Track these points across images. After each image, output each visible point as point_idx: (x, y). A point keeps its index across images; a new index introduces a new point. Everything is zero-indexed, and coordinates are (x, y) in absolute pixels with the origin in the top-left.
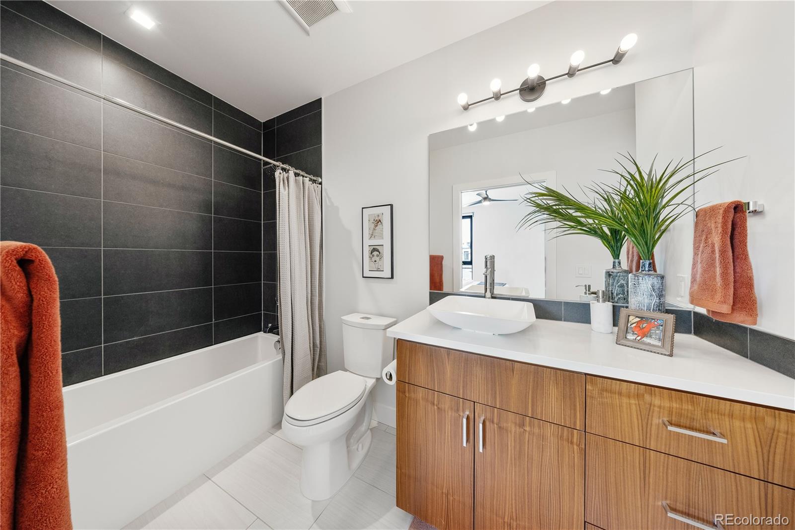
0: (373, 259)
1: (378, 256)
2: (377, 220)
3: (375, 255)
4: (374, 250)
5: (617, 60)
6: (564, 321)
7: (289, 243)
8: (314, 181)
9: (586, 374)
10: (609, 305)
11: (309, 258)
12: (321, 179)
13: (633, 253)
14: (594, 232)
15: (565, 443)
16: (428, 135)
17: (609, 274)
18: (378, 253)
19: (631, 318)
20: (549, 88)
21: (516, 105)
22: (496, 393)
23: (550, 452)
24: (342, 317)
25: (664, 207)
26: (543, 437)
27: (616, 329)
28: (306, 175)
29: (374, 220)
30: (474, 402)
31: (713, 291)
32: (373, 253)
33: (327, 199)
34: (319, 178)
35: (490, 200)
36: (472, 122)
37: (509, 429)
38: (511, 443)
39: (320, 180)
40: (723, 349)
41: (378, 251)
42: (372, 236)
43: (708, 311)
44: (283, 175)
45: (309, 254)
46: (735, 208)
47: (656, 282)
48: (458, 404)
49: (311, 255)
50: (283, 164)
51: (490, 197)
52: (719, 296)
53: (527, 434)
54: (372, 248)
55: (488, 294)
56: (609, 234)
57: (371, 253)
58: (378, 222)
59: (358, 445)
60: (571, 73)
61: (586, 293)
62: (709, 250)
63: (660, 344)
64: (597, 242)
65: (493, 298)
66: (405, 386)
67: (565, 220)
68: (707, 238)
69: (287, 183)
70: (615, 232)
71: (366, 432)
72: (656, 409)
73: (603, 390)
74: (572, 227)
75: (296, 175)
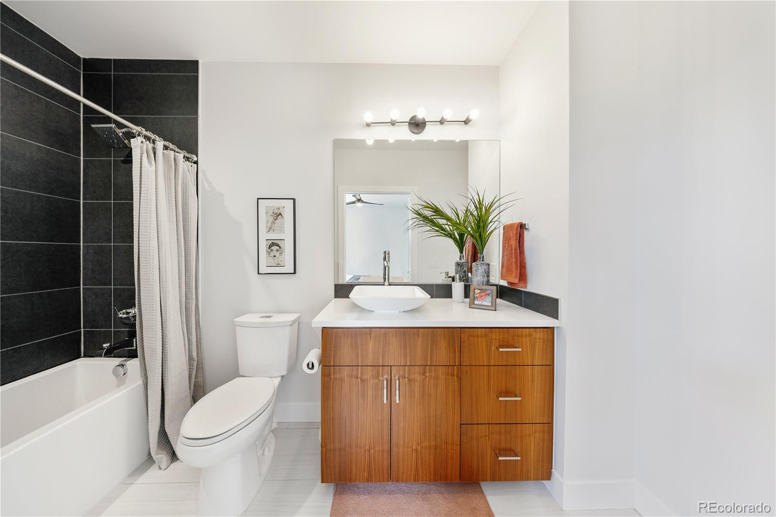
0: (272, 254)
1: (277, 251)
2: (277, 213)
3: (274, 250)
4: (273, 244)
5: (466, 122)
6: (436, 298)
7: (156, 234)
8: (187, 159)
9: (461, 328)
10: (462, 284)
11: (183, 253)
12: (197, 156)
13: (469, 250)
14: (450, 235)
15: (450, 376)
16: (333, 139)
17: (458, 264)
18: (278, 248)
19: (476, 290)
20: (428, 127)
21: (405, 134)
22: (406, 355)
23: (441, 387)
24: (235, 320)
25: (490, 223)
26: (437, 378)
27: (468, 300)
28: (177, 150)
29: (273, 213)
30: (391, 366)
31: (512, 271)
32: (271, 248)
33: (205, 182)
34: (194, 156)
35: (363, 202)
36: (370, 137)
37: (416, 379)
38: (417, 389)
39: (195, 159)
40: (513, 304)
41: (278, 245)
42: (270, 229)
43: (508, 282)
44: (147, 144)
45: (183, 248)
46: (520, 226)
47: (486, 267)
48: (378, 372)
49: (185, 250)
50: (146, 131)
51: (362, 199)
52: (514, 275)
53: (427, 378)
54: (270, 242)
55: (386, 283)
56: (458, 238)
57: (270, 248)
58: (278, 215)
59: (264, 450)
60: (442, 122)
61: (446, 278)
62: (510, 249)
63: (490, 304)
64: (451, 242)
65: (390, 285)
66: (330, 369)
67: (434, 226)
68: (509, 242)
69: (153, 156)
70: (461, 236)
71: (268, 434)
72: (494, 341)
73: (470, 336)
74: (437, 231)
75: (166, 148)
